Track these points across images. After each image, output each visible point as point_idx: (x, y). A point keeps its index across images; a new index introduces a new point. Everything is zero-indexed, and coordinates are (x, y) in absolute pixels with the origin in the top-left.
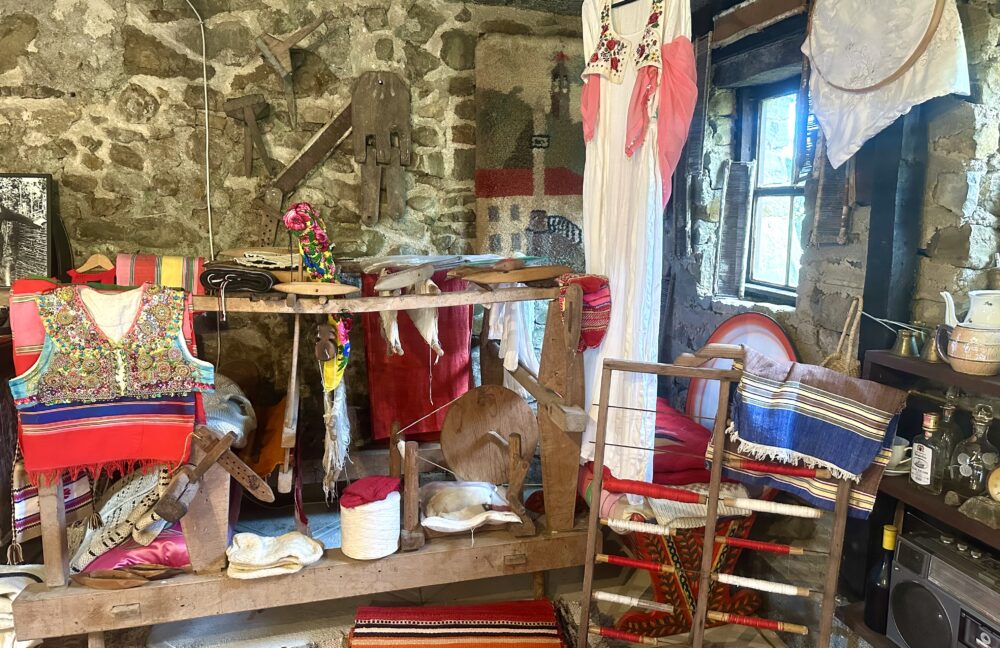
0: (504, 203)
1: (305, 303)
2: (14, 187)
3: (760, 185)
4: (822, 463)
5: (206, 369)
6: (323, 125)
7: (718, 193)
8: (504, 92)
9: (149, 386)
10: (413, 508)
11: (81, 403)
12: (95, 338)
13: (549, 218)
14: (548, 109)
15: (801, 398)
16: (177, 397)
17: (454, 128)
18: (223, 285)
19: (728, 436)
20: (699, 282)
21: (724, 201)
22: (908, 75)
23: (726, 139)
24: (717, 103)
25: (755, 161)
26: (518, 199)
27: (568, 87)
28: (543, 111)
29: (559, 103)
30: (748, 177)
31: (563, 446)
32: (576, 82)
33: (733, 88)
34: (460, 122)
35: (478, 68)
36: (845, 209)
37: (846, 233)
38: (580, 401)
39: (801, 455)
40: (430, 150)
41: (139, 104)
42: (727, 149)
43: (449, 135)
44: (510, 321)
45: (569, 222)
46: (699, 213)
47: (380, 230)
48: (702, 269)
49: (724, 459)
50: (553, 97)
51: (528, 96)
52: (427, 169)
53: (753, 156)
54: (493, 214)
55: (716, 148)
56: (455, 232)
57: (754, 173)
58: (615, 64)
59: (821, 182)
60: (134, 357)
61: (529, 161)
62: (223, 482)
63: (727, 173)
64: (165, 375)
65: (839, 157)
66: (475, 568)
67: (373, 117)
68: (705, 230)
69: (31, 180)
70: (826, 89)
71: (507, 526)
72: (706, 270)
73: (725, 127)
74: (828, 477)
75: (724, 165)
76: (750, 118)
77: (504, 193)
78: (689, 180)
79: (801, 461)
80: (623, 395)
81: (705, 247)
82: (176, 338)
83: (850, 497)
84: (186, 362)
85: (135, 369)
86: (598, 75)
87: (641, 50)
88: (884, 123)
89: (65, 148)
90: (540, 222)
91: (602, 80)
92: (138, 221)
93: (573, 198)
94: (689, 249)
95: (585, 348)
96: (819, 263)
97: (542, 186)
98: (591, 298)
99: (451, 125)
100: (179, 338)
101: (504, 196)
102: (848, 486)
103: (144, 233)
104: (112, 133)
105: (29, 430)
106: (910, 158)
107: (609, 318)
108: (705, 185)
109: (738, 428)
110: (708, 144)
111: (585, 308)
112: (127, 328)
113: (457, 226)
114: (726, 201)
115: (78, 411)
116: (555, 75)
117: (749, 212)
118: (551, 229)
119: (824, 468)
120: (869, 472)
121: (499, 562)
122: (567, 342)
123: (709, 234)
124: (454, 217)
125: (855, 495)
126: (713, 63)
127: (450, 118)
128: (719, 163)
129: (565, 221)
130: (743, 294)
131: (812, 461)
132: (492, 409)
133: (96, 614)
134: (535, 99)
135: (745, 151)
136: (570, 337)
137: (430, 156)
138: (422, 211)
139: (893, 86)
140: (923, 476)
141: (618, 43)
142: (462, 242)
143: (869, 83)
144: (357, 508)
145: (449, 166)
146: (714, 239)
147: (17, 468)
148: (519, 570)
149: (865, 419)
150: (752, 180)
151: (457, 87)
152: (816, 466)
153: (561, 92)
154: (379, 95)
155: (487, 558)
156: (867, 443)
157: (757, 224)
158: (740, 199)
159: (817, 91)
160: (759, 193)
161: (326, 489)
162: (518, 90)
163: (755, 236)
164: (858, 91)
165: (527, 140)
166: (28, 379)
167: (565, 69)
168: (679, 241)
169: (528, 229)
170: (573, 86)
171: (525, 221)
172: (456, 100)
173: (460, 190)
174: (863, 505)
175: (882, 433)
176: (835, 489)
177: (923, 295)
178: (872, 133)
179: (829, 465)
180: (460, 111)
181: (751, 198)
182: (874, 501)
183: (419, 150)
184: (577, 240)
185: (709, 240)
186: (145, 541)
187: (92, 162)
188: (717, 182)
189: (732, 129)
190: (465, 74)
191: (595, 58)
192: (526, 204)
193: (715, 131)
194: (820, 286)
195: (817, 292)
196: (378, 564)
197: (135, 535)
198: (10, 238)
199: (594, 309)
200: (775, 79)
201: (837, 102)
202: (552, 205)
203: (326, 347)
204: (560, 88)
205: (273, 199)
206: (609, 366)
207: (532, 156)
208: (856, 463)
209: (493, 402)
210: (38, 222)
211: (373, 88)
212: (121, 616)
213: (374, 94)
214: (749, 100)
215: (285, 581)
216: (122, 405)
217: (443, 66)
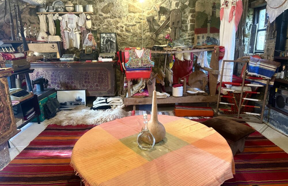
0: (201, 35)
1: (169, 52)
2: (110, 35)
3: (259, 29)
4: (264, 76)
5: (153, 63)
6: (164, 21)
7: (249, 31)
8: (202, 12)
9: (144, 65)
10: (185, 90)
11: (134, 68)
12: (137, 57)
13: (211, 38)
14: (211, 15)
15: (260, 65)
16: (148, 68)
17: (190, 20)
18: (156, 49)
19: (246, 72)
20: (244, 51)
21: (250, 33)
22: (284, 5)
23: (251, 19)
24: (250, 11)
25: (258, 24)
26: (204, 34)
27: (216, 10)
28: (210, 15)
29: (214, 13)
30: (256, 27)
31: (214, 79)
32: (217, 8)
33: (253, 8)
34: (192, 19)
35: (196, 7)
36: (273, 31)
37: (273, 36)
38: (218, 69)
39: (260, 75)
40: (185, 25)
41: (130, 19)
42: (252, 21)
43: (189, 22)
44: (203, 58)
45: (215, 39)
46: (245, 36)
47: (174, 42)
48: (245, 48)
49: (245, 77)
50: (212, 12)
51: (207, 13)
52: (184, 29)
53: (258, 22)
54: (198, 38)
55: (249, 21)
56: (190, 42)
57: (257, 26)
58: (227, 6)
59: (269, 26)
60: (142, 61)
61: (207, 26)
62: (154, 82)
63: (251, 26)
64: (147, 64)
65: (271, 21)
66: (196, 100)
67: (174, 19)
68: (246, 39)
69: (113, 34)
70: (269, 8)
71: (202, 93)
72: (246, 48)
73: (251, 17)
74: (265, 79)
75: (251, 25)
76: (257, 15)
77: (201, 33)
78: (243, 29)
79: (260, 76)
80: (227, 67)
81: (246, 43)
82: (148, 57)
83: (269, 83)
84: (150, 62)
85: (142, 63)
86: (223, 8)
87: (232, 3)
88: (280, 14)
89: (117, 28)
90: (209, 39)
91: (224, 9)
92: (130, 42)
93: (216, 34)
94: (242, 44)
95: (219, 60)
96: (269, 43)
97: (209, 31)
98: (221, 50)
99: (190, 19)
100: (149, 58)
101: (201, 34)
102: (269, 80)
103: (131, 44)
104: (126, 25)
105: (127, 72)
106: (284, 20)
107: (224, 54)
108: (246, 29)
109: (248, 70)
110: (247, 20)
111: (220, 52)
112: (141, 56)
113: (190, 41)
114: (251, 33)
115: (134, 69)
116: (213, 7)
117: (256, 35)
118: (211, 41)
119: (264, 77)
120: (273, 77)
121: (201, 100)
122: (216, 58)
123: (247, 40)
124: (189, 39)
125: (270, 82)
126: (249, 3)
127: (190, 18)
128: (250, 25)
129: (214, 39)
130: (254, 53)
131: (262, 76)
132: (198, 75)
133: (135, 102)
134: (208, 13)
135: (256, 22)
136: (216, 57)
137: (185, 26)
138: (183, 38)
139: (281, 7)
140: (282, 77)
141: (228, 1)
142: (191, 44)
143: (277, 7)
144: (176, 88)
145: (189, 28)
146: (248, 41)
147: (125, 78)
148: (205, 101)
149: (272, 68)
150: (257, 28)
151: (191, 11)
152: (263, 77)
153: (214, 11)
154: (176, 14)
155: (199, 99)
156: (272, 72)
157: (258, 38)
158: (254, 32)
159: (268, 8)
160: (259, 31)
161: (170, 85)
162: (205, 11)
163: (258, 40)
164: (275, 8)
165: (206, 21)
166: (128, 63)
167: (215, 6)
168: (240, 42)
169: (206, 41)
170: (217, 9)
171: (205, 39)
172: (191, 14)
173: (191, 33)
174: (272, 84)
175: (275, 70)
176: (266, 82)
177: (287, 46)
178: (277, 16)
179: (265, 77)
180: (192, 16)
181: (257, 32)
182: (273, 83)
183: (183, 25)
184: (217, 43)
185: (247, 41)
186: (141, 92)
187: (122, 31)
188: (249, 29)
189: (253, 17)
190: (193, 8)
191: (223, 5)
192: (206, 35)
193: (249, 18)
194: (269, 48)
195: (268, 49)
196: (179, 98)
197: (140, 91)
198: (110, 45)
199: (222, 52)
200: (263, 6)
201: (272, 10)
202: (211, 35)
203: (171, 60)
204: (214, 10)
205: (154, 37)
206: (224, 61)
207: (207, 25)
208: (270, 75)
209: (199, 74)
210: (114, 42)
211: (175, 13)
212: (140, 102)
213: (175, 14)
214: (257, 11)
215: (164, 99)
216: (140, 69)
217: (189, 7)
